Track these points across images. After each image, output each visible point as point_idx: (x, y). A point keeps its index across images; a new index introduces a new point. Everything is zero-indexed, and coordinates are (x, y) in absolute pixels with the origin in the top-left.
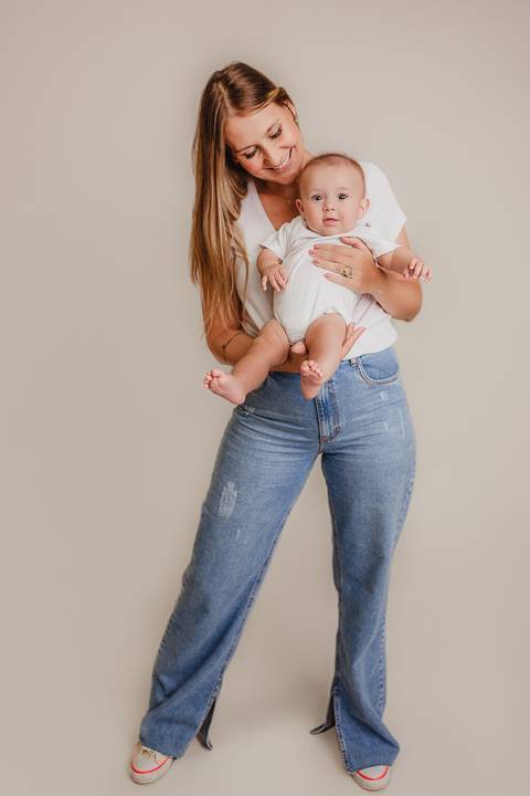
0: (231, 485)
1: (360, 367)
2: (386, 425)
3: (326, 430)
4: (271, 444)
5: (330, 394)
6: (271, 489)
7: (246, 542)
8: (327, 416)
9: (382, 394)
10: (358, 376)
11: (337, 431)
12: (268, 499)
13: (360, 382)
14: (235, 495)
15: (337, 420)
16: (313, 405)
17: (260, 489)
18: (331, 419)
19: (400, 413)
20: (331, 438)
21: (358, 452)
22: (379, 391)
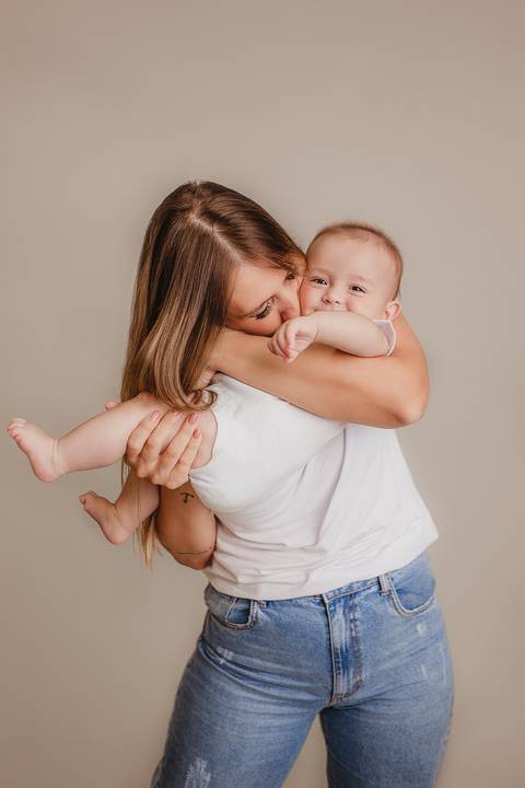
0: (201, 764)
1: (395, 595)
2: (424, 669)
3: (342, 686)
4: (260, 702)
5: (353, 639)
8: (346, 668)
9: (419, 627)
10: (391, 611)
11: (357, 687)
13: (393, 617)
14: (208, 778)
15: (358, 671)
16: (326, 653)
18: (352, 670)
19: (441, 650)
20: (348, 695)
21: (382, 709)
22: (416, 623)
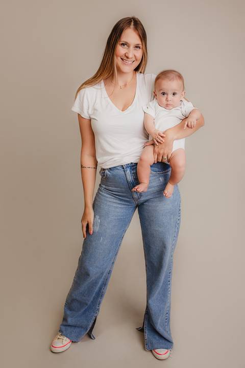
0: (97, 217)
5: (134, 179)
6: (115, 219)
7: (105, 243)
11: (141, 196)
12: (114, 224)
17: (110, 219)
20: (139, 199)
